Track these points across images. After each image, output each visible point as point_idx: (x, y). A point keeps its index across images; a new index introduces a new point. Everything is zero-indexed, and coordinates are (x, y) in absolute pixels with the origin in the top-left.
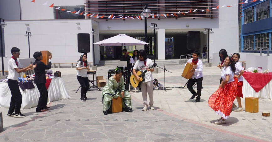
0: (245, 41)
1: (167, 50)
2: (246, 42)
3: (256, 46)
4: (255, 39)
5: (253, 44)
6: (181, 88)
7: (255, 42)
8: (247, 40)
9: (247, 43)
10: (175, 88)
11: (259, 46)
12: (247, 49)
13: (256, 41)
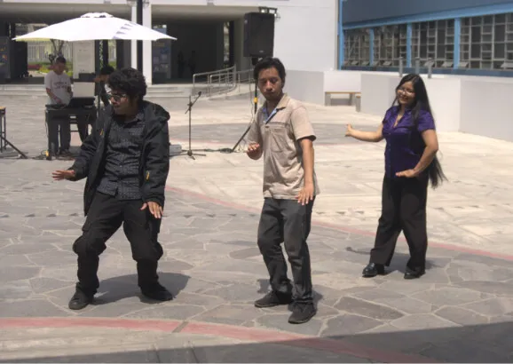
0: (349, 41)
1: (157, 60)
2: (352, 44)
3: (377, 56)
4: (372, 38)
5: (368, 49)
6: (224, 150)
7: (373, 45)
8: (352, 39)
9: (354, 46)
10: (213, 151)
11: (383, 55)
12: (354, 63)
13: (376, 42)
